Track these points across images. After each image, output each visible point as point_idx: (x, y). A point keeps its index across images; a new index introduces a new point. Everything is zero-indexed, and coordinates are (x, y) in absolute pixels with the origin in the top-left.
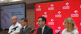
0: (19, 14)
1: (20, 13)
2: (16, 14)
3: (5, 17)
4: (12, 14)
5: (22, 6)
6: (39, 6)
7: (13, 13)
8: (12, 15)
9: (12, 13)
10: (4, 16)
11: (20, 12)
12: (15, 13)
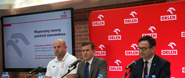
0: (56, 35)
1: (58, 32)
2: (47, 33)
3: (17, 41)
4: (37, 34)
5: (63, 17)
6: (100, 17)
7: (39, 32)
8: (35, 37)
9: (35, 32)
10: (14, 40)
11: (59, 30)
12: (45, 31)
